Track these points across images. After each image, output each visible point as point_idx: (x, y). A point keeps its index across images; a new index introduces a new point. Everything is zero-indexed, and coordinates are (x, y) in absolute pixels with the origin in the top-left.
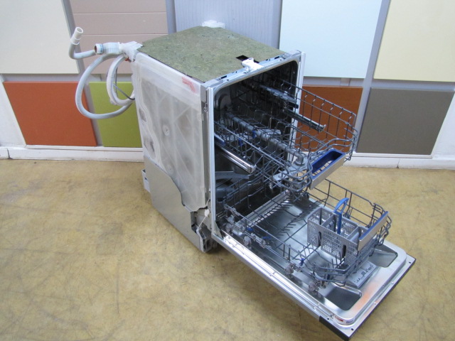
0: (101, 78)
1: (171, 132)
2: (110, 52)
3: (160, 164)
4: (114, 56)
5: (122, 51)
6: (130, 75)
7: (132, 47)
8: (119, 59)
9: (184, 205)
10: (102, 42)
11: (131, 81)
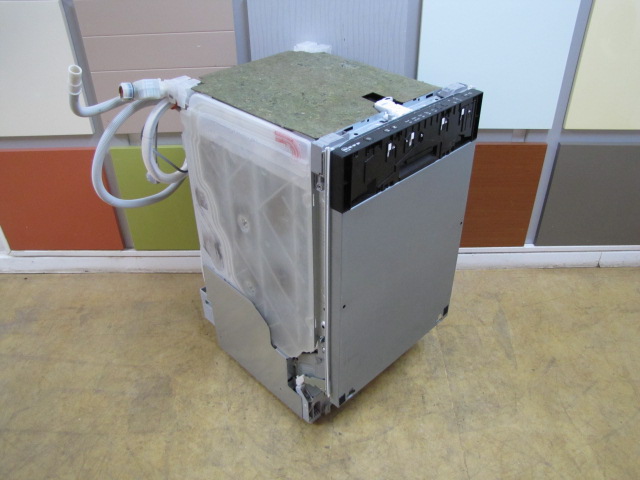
0: (129, 141)
1: (253, 226)
2: (146, 95)
3: (233, 280)
4: (151, 102)
5: (166, 93)
6: (178, 135)
7: (182, 86)
8: (160, 107)
9: (275, 347)
10: (131, 79)
11: (181, 144)
